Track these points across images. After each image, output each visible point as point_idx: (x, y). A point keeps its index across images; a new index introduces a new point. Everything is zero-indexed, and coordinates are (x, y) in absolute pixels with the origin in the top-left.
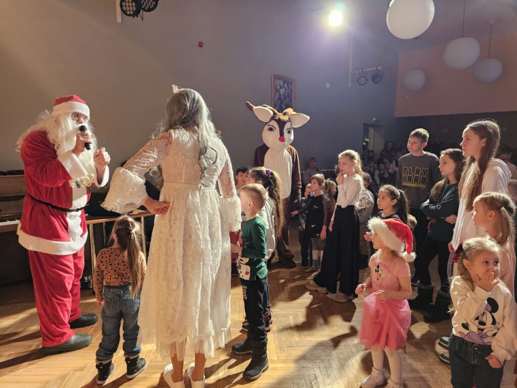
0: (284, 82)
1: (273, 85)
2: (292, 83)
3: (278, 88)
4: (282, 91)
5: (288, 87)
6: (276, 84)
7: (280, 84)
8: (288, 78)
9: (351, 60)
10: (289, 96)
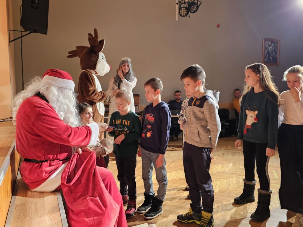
0: (272, 42)
1: (263, 45)
2: (277, 42)
3: (267, 46)
4: (270, 48)
5: (275, 45)
6: (266, 44)
7: (269, 44)
8: (274, 39)
10: (275, 51)
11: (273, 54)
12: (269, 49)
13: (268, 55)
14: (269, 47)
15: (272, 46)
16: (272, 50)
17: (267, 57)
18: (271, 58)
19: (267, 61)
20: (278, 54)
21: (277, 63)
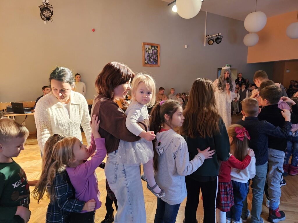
0: (152, 46)
1: (143, 48)
7: (149, 48)
8: (154, 44)
9: (206, 30)
10: (156, 54)
11: (153, 56)
12: (150, 53)
14: (149, 51)
15: (152, 49)
16: (152, 53)
17: (147, 59)
18: (152, 60)
19: (147, 62)
20: (159, 57)
21: (157, 64)
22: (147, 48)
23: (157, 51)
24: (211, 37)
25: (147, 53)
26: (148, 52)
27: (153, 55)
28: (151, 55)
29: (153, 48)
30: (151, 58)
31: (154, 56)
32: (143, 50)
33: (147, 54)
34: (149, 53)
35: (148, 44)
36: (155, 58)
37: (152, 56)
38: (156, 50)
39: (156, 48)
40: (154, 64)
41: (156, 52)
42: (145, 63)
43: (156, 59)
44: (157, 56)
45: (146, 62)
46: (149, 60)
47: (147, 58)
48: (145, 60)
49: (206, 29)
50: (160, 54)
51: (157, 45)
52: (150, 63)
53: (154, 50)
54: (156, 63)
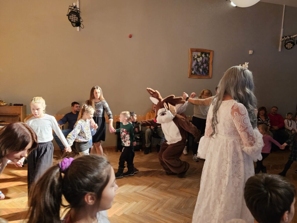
6: (194, 55)
7: (198, 55)
8: (206, 50)
9: (282, 30)
10: (207, 62)
11: (203, 66)
12: (199, 61)
13: (196, 67)
15: (202, 57)
16: (202, 62)
17: (194, 69)
18: (201, 70)
19: (195, 73)
20: (210, 65)
21: (208, 75)
22: (195, 56)
23: (209, 59)
24: (290, 38)
25: (195, 61)
26: (197, 60)
27: (202, 64)
28: (200, 64)
29: (203, 55)
30: (200, 68)
31: (205, 65)
32: (190, 58)
33: (194, 63)
34: (197, 62)
35: (197, 50)
36: (206, 67)
37: (201, 66)
38: (208, 57)
39: (208, 55)
40: (204, 74)
41: (207, 59)
42: (192, 74)
43: (207, 69)
44: (208, 65)
45: (193, 72)
46: (198, 70)
47: (195, 67)
48: (192, 69)
49: (283, 28)
50: (212, 62)
51: (209, 52)
52: (198, 73)
53: (205, 58)
54: (206, 74)
